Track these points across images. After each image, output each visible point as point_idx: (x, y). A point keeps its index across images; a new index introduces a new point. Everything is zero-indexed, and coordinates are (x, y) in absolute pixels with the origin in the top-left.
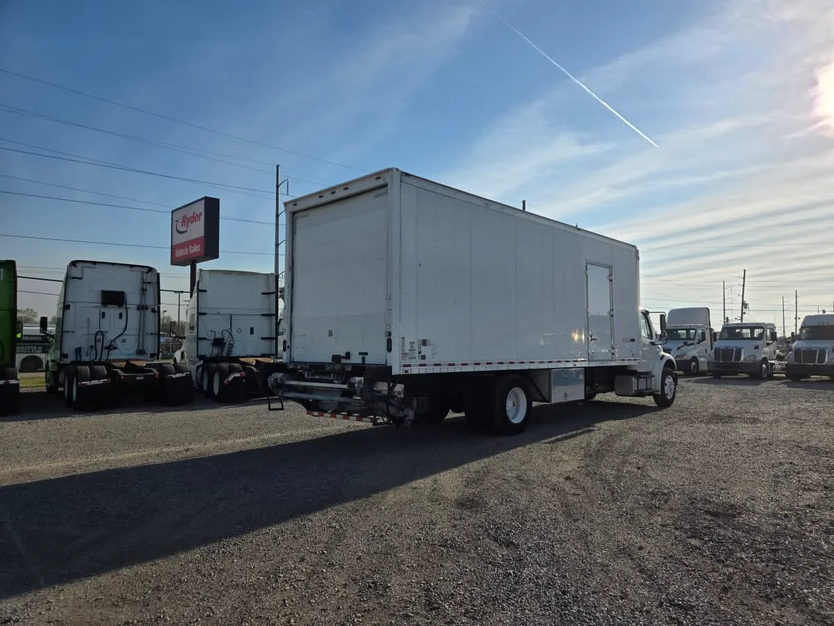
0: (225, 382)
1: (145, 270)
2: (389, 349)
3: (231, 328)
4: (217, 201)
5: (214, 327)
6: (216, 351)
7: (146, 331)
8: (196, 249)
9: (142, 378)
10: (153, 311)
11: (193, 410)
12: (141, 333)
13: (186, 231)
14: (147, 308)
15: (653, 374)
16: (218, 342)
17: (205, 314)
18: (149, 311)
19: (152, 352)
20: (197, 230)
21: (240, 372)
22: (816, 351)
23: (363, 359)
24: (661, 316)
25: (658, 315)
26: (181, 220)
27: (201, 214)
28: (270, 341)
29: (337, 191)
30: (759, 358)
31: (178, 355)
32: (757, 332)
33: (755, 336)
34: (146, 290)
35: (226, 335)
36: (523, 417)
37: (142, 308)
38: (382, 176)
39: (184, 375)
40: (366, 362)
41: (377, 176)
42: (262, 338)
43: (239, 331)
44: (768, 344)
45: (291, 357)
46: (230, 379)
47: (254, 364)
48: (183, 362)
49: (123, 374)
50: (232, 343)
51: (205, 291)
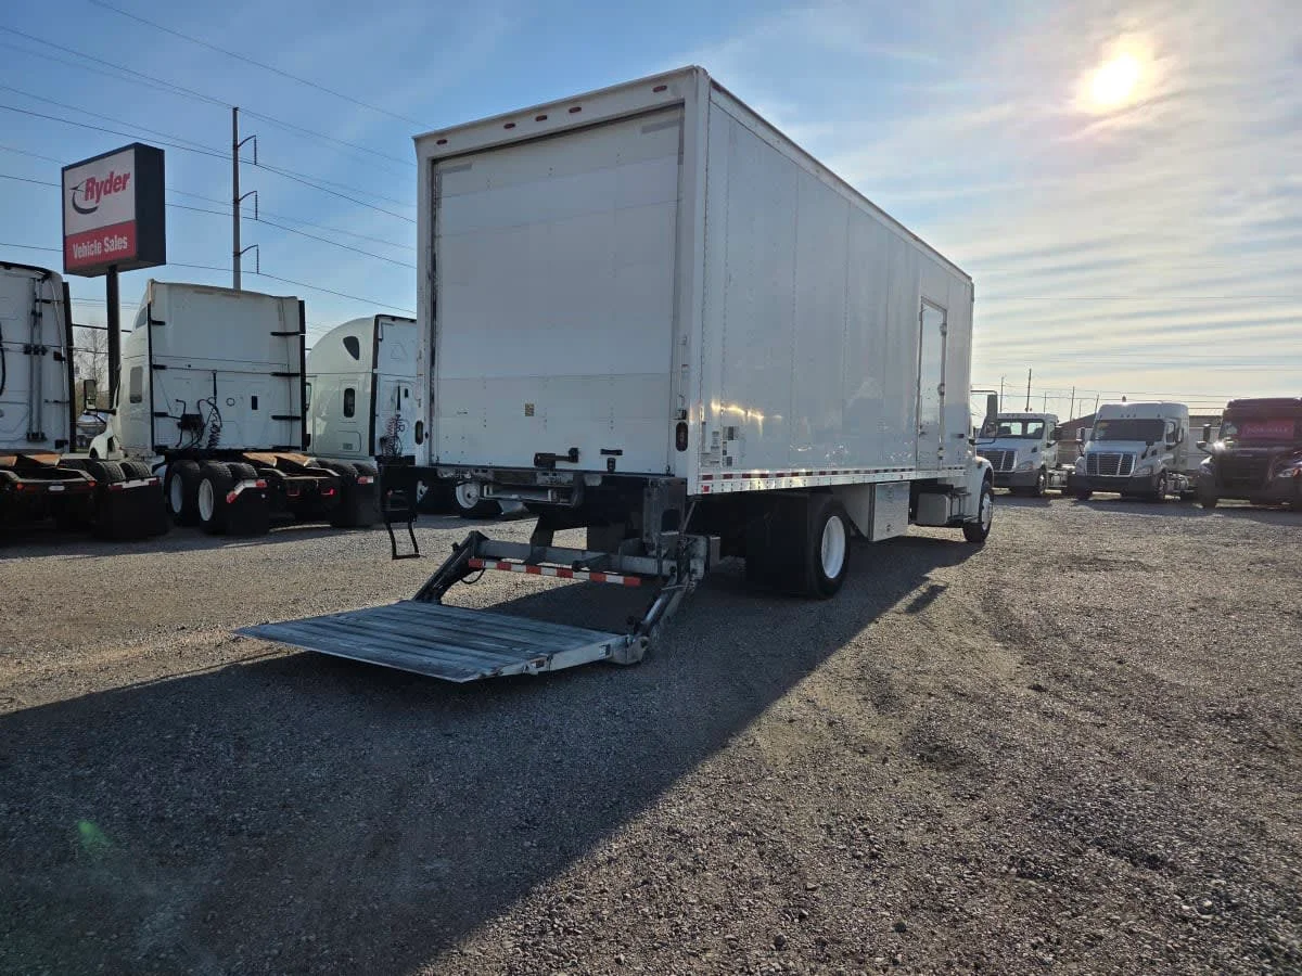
0: (229, 497)
1: (38, 275)
2: (682, 445)
3: (215, 399)
4: (159, 154)
5: (183, 393)
6: (187, 439)
7: (44, 397)
8: (119, 244)
9: (62, 488)
10: (57, 357)
11: (177, 550)
12: (35, 401)
13: (95, 209)
14: (44, 351)
15: (969, 491)
16: (190, 423)
17: (163, 367)
18: (49, 357)
19: (59, 438)
20: (121, 207)
21: (256, 479)
22: (1119, 457)
23: (611, 463)
24: (990, 397)
25: (984, 398)
26: (83, 187)
27: (127, 177)
28: (288, 422)
29: (550, 114)
30: (1037, 466)
31: (99, 444)
32: (1032, 427)
33: (1029, 432)
34: (40, 315)
35: (206, 410)
36: (839, 569)
37: (33, 350)
38: (669, 84)
39: (146, 483)
40: (618, 468)
41: (659, 84)
42: (275, 418)
43: (230, 403)
44: (1049, 446)
45: (431, 455)
46: (238, 491)
47: (274, 465)
48: (111, 456)
49: (21, 480)
50: (218, 424)
51: (161, 323)
